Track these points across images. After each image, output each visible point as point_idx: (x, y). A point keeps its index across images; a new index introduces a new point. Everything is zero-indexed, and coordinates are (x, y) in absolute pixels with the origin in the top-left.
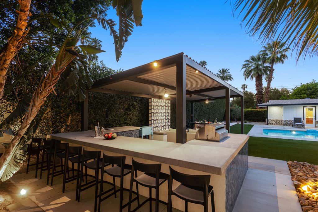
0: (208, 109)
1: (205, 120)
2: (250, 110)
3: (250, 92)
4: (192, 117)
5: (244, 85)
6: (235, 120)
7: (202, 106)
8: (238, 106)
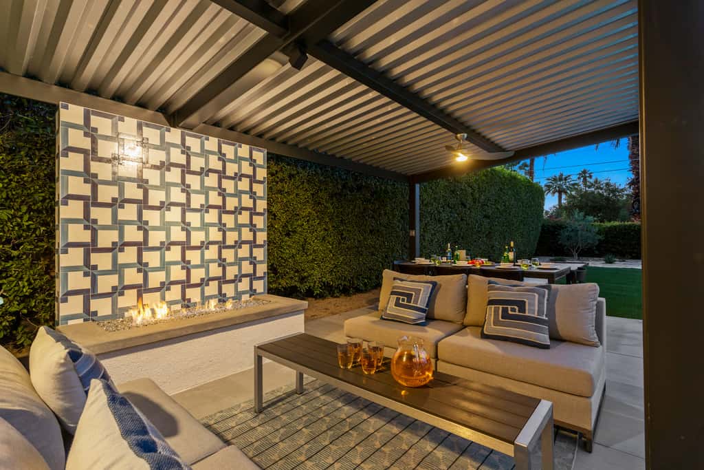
0: (486, 217)
1: (457, 252)
2: (619, 226)
3: (606, 182)
4: (413, 238)
5: (584, 172)
6: (574, 253)
7: (464, 205)
8: (582, 214)
